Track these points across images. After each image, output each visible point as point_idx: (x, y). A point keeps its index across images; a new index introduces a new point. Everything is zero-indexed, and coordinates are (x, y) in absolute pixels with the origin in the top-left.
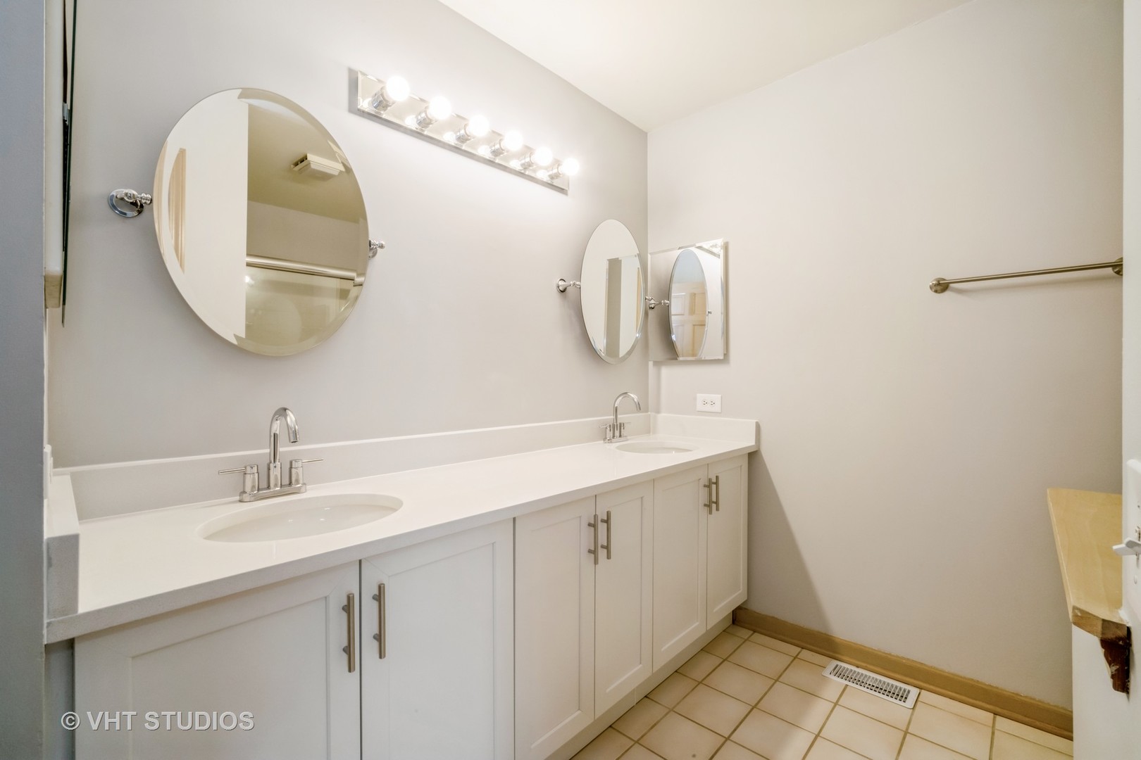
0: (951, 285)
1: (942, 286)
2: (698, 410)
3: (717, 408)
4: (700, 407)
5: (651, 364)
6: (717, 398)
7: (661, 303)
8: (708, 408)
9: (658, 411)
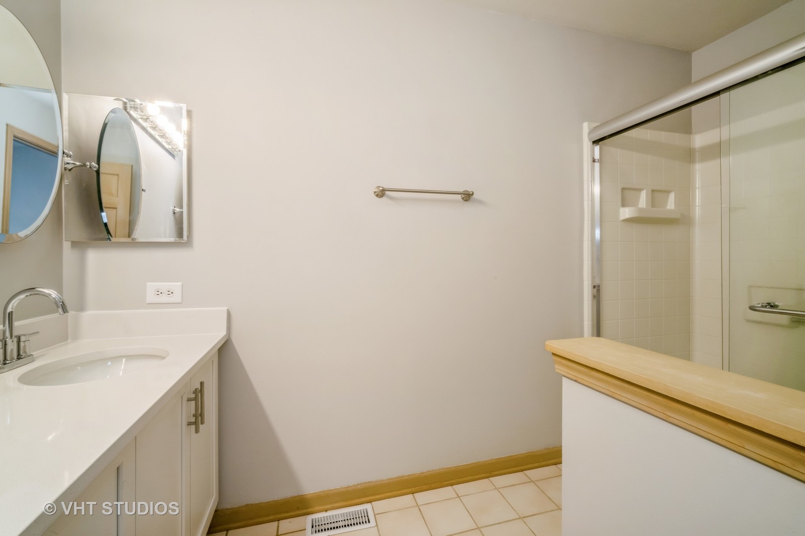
0: (387, 192)
1: (381, 193)
2: (147, 302)
3: (176, 298)
4: (151, 298)
5: (66, 245)
6: (176, 286)
7: (85, 165)
8: (164, 299)
9: (81, 308)
